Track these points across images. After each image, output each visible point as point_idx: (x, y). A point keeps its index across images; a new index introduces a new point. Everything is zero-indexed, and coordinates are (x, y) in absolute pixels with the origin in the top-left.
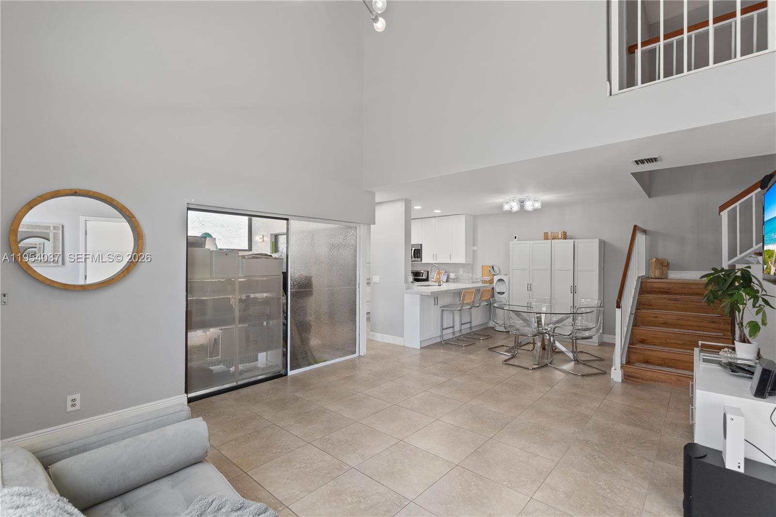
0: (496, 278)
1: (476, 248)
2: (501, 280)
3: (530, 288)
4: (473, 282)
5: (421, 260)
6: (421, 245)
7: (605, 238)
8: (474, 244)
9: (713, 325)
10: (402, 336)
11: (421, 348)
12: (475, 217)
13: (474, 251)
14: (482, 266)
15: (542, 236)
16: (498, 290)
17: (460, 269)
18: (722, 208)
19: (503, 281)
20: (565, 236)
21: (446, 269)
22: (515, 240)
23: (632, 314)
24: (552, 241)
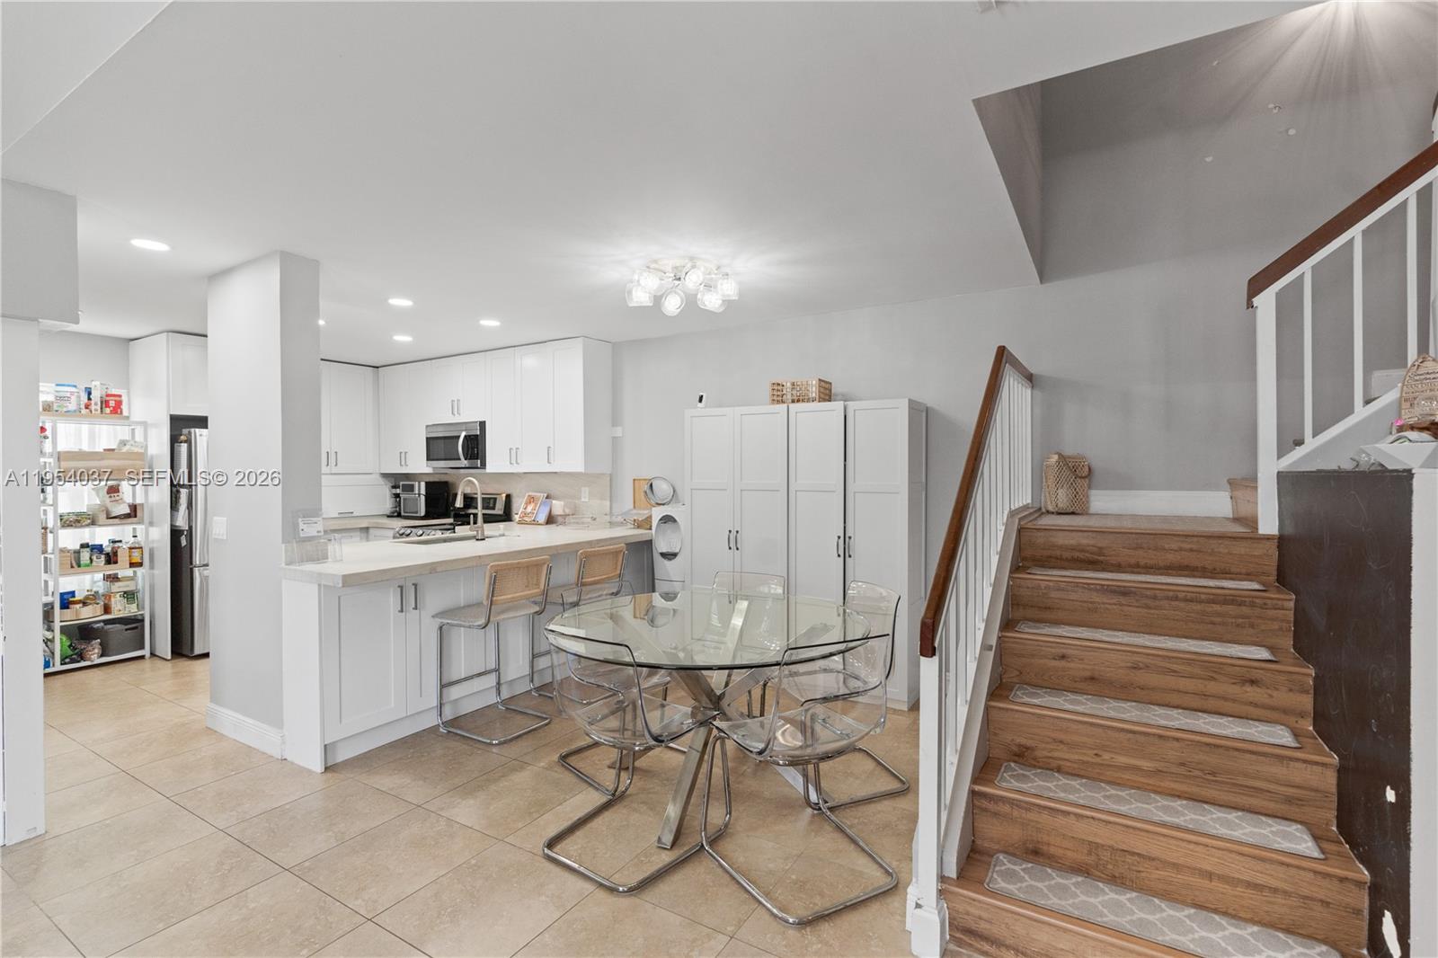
0: (658, 514)
1: (618, 432)
2: (667, 519)
3: (734, 542)
4: (612, 524)
5: (483, 465)
6: (483, 424)
7: (929, 398)
8: (616, 421)
9: (1252, 693)
10: (278, 722)
11: (327, 769)
12: (617, 348)
13: (614, 438)
14: (634, 480)
15: (766, 392)
16: (661, 546)
17: (583, 489)
18: (1258, 284)
19: (675, 521)
20: (826, 393)
21: (550, 487)
22: (699, 405)
23: (990, 648)
24: (791, 406)
